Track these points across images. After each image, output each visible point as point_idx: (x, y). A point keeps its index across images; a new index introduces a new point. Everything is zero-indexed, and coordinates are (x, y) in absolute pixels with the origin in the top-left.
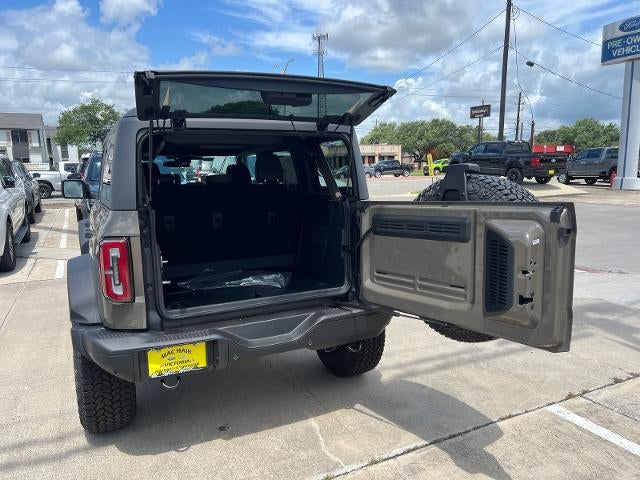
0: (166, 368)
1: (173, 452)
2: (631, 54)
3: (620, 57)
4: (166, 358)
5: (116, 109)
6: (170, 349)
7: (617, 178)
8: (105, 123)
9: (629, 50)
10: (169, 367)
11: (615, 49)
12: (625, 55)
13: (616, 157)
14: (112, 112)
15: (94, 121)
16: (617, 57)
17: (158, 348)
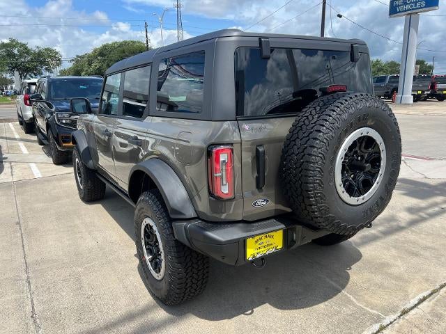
0: (257, 251)
1: (242, 315)
2: (409, 10)
3: (402, 12)
4: (258, 243)
5: (29, 46)
6: (260, 236)
7: (398, 96)
8: (21, 56)
9: (408, 7)
10: (259, 251)
11: (399, 6)
12: (406, 11)
13: (398, 82)
14: (26, 48)
15: (11, 55)
16: (400, 12)
17: (253, 236)
